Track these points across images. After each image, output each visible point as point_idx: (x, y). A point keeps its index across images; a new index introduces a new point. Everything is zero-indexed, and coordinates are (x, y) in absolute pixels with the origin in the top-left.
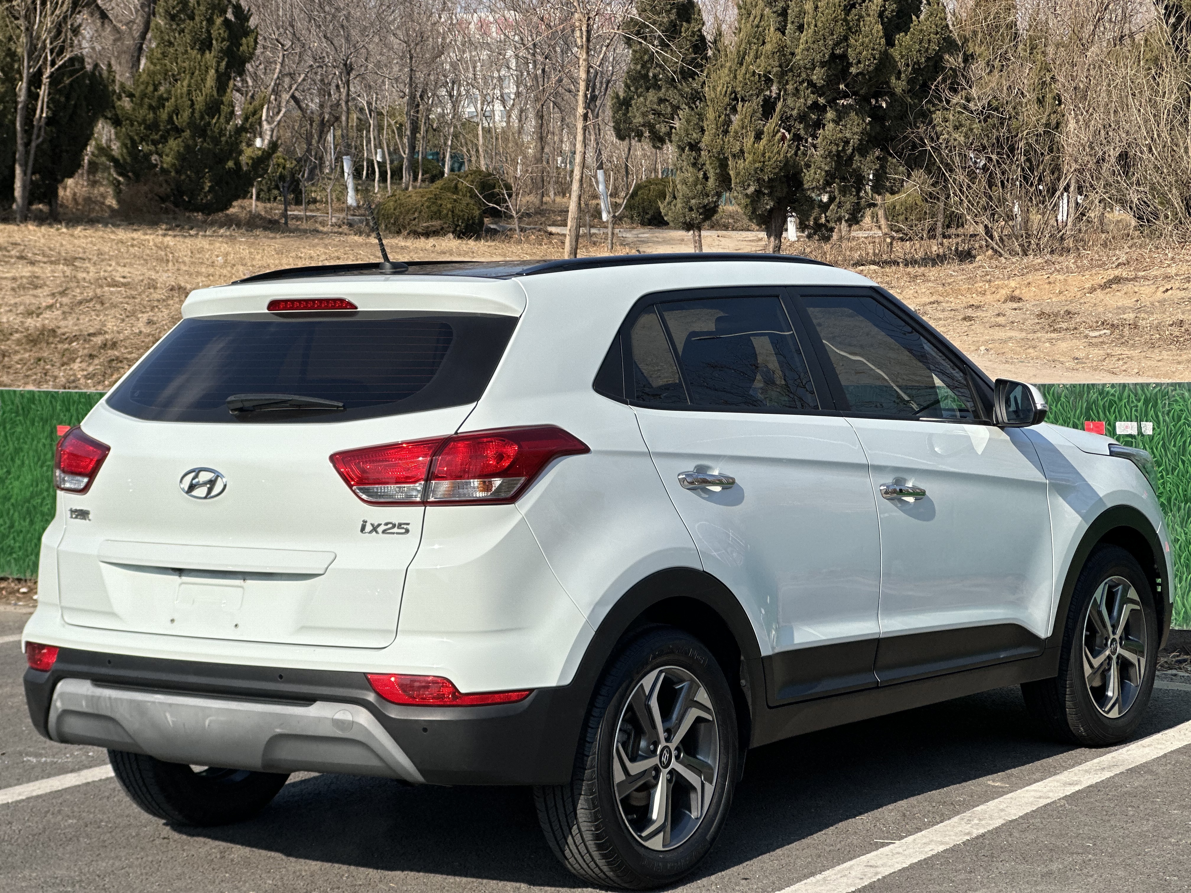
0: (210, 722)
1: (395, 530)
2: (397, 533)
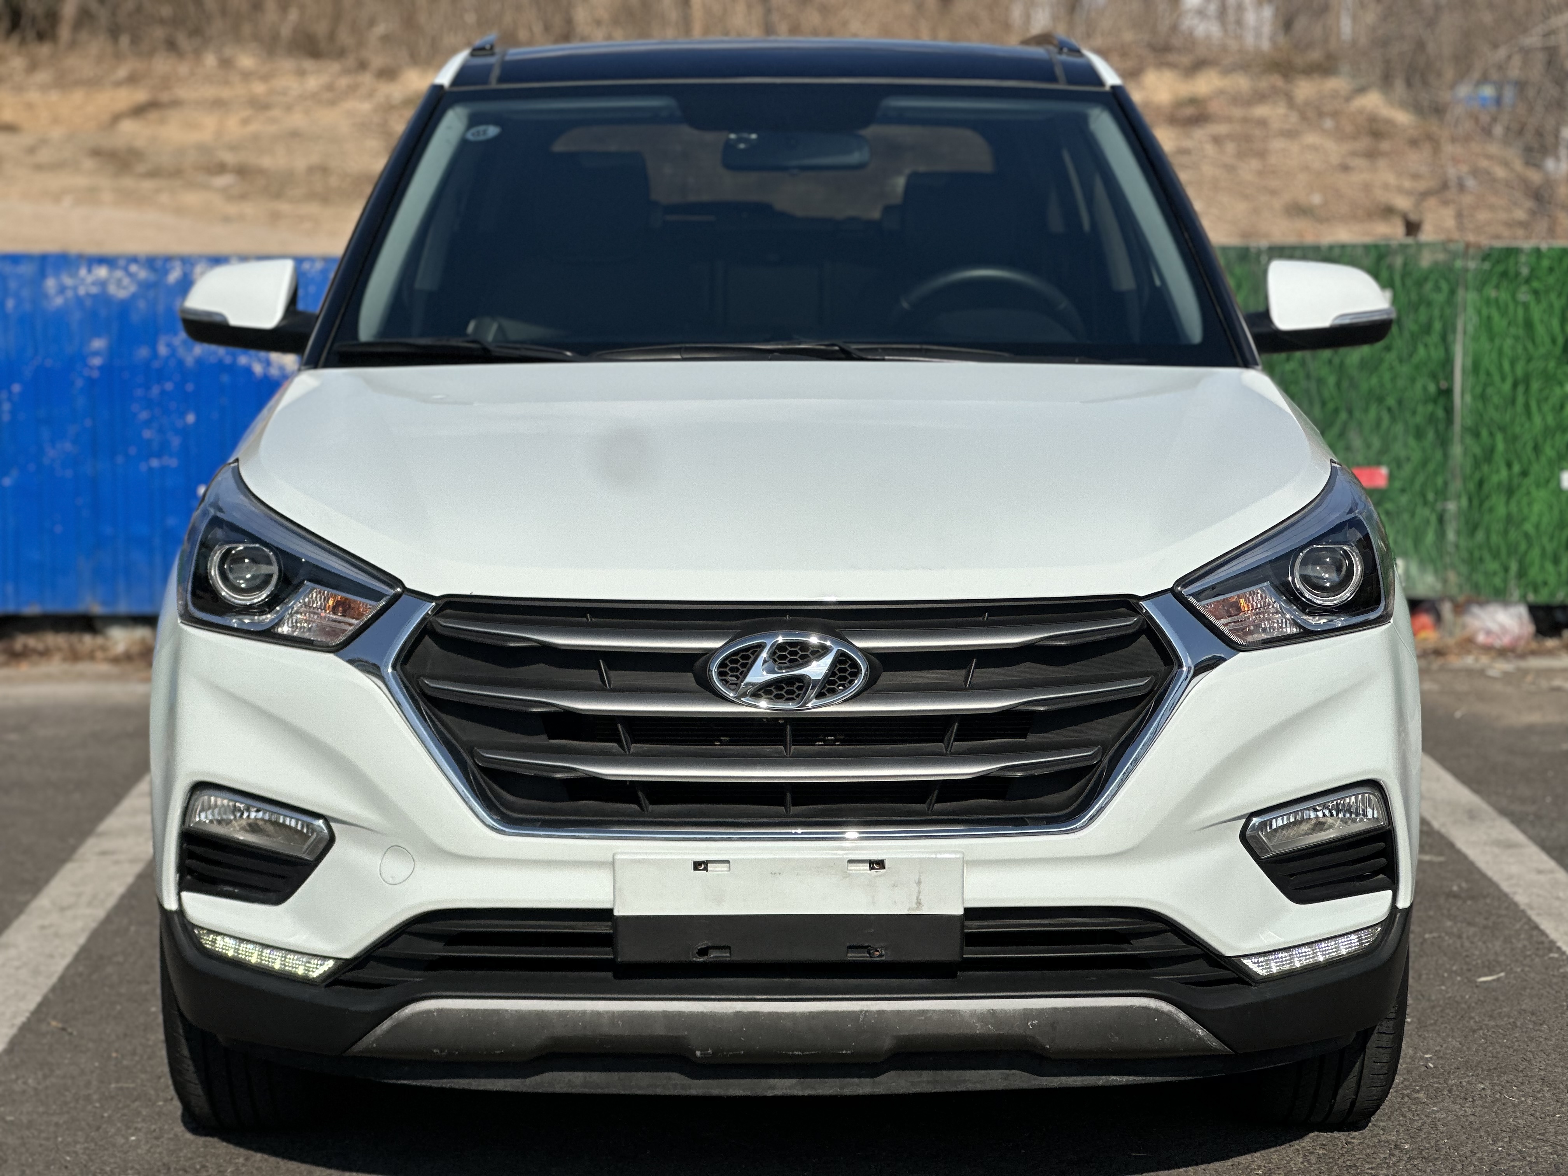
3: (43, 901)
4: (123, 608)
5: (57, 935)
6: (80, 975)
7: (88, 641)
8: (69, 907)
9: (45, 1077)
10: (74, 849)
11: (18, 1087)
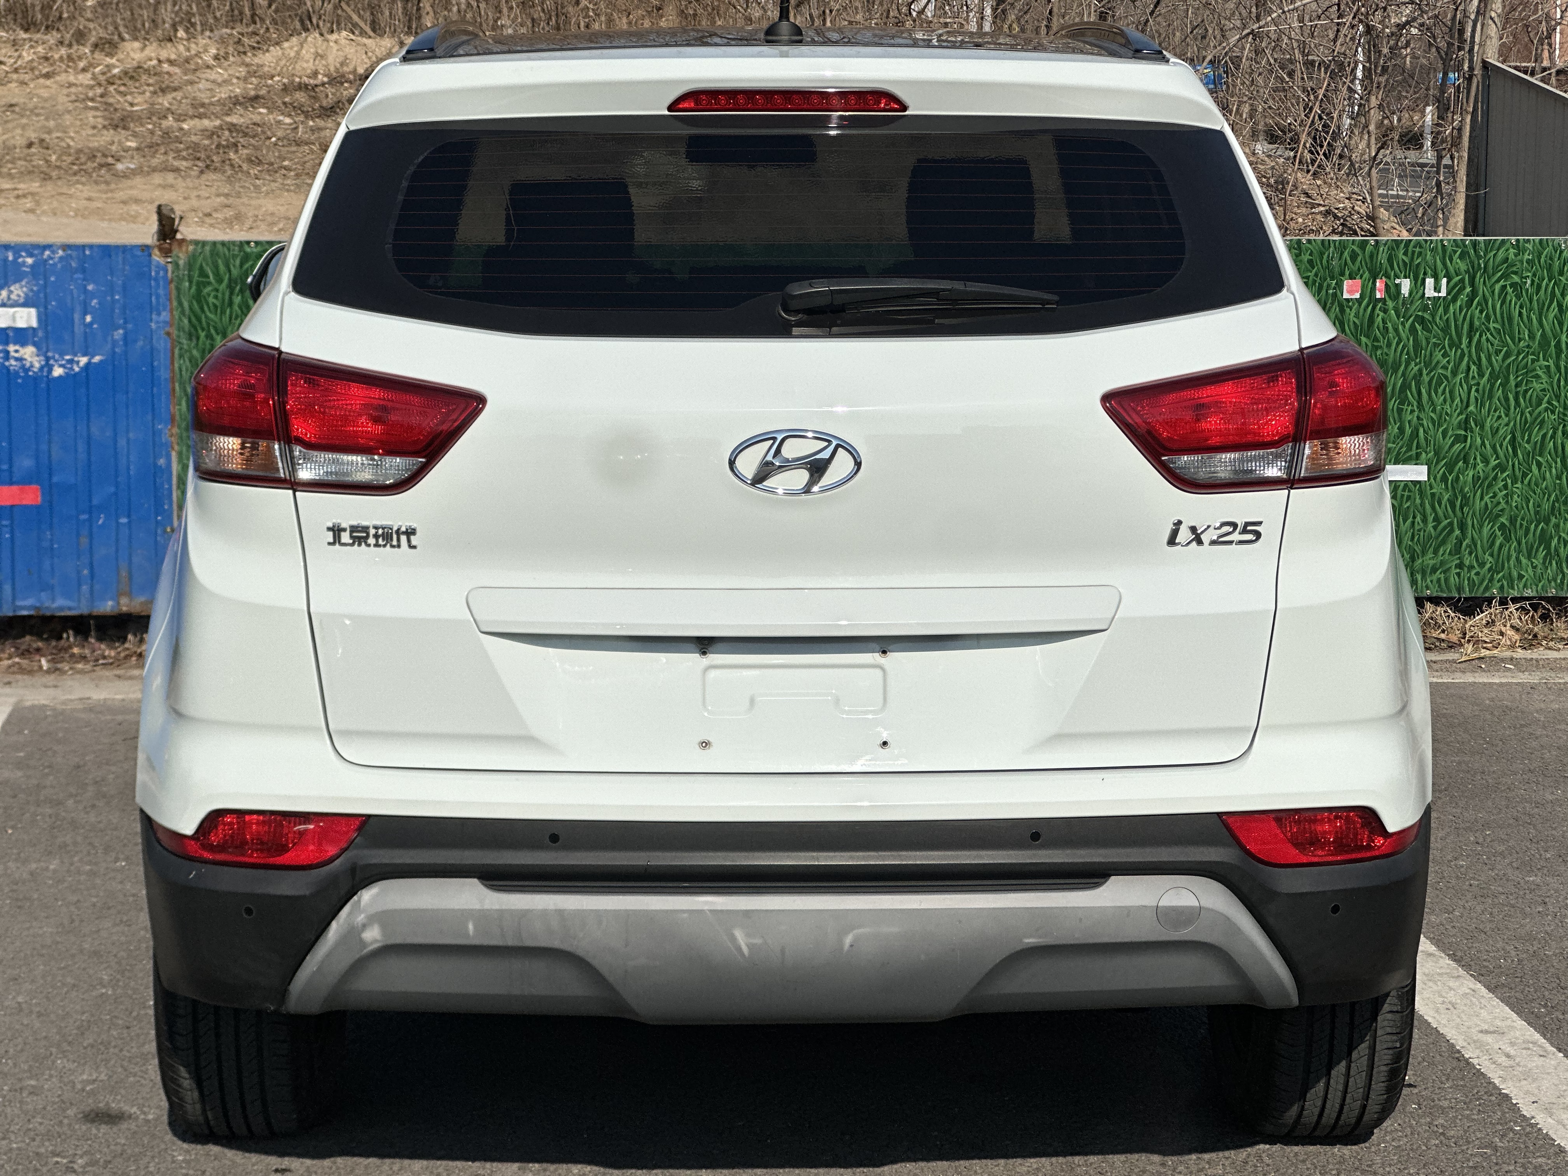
0: (857, 939)
1: (1236, 537)
2: (1241, 542)
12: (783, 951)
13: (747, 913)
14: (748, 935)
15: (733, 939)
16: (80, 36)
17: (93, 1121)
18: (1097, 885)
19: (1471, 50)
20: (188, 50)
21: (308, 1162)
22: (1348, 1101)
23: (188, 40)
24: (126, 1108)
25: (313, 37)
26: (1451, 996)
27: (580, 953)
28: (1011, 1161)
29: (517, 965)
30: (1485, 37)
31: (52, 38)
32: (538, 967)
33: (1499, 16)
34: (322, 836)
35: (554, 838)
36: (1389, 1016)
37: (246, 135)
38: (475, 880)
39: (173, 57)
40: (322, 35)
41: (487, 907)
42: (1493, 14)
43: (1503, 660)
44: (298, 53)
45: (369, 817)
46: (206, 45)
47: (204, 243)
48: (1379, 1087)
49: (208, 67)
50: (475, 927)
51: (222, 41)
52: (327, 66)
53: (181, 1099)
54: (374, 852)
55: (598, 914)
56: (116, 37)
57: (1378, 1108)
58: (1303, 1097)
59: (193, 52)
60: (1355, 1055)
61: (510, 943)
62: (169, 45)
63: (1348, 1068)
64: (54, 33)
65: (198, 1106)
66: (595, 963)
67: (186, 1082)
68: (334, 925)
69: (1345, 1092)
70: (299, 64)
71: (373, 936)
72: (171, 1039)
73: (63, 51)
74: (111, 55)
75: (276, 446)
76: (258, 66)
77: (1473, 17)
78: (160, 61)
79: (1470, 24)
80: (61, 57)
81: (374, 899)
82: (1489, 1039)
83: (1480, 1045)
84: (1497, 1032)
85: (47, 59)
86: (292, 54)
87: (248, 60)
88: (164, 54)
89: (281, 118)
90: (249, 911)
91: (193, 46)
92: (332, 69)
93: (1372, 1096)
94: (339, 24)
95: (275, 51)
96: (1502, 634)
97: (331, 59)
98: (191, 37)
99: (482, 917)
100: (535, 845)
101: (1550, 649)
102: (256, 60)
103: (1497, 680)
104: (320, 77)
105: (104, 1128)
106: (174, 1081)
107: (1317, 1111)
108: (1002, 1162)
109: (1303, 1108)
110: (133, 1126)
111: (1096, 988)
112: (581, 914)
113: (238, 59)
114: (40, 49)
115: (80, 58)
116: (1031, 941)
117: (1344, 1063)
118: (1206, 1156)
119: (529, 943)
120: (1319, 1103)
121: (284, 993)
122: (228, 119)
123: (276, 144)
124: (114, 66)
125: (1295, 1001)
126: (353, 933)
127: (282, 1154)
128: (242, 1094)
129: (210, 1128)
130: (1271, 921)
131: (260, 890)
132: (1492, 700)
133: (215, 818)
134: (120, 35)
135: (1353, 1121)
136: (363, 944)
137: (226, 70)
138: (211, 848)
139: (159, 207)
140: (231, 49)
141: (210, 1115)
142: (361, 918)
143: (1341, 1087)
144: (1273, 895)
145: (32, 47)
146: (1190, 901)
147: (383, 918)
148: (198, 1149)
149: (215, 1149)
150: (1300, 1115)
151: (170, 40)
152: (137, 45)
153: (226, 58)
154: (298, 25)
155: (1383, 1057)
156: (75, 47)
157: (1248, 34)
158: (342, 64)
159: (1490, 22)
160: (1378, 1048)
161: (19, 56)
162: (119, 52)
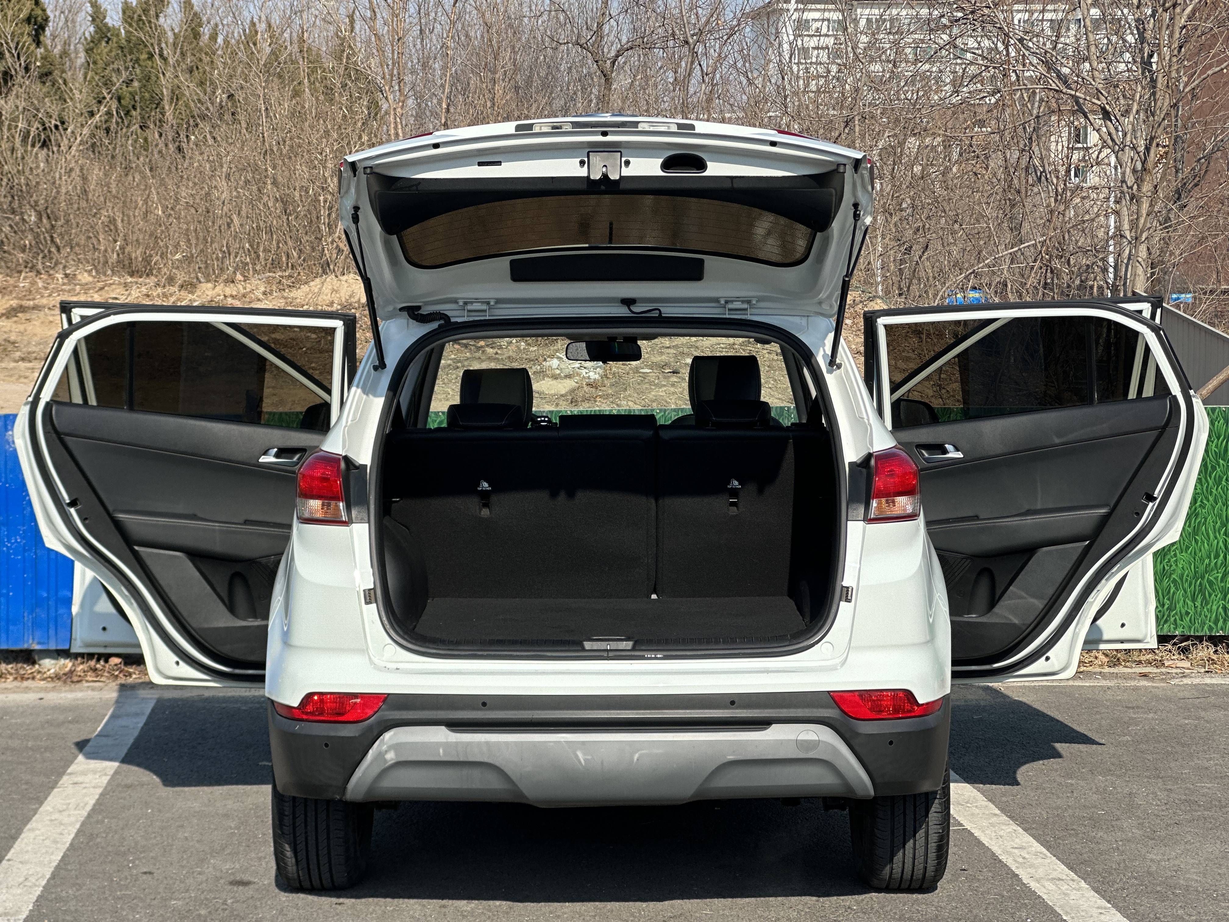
0: (640, 756)
3: (47, 807)
4: (52, 646)
5: (61, 824)
6: (82, 843)
7: (29, 669)
8: (64, 810)
9: (78, 890)
10: (56, 783)
11: (64, 894)
12: (602, 763)
13: (584, 743)
14: (584, 754)
15: (577, 756)
16: (171, 280)
17: (234, 885)
18: (765, 729)
19: (1125, 284)
20: (245, 288)
21: (353, 900)
22: (916, 863)
23: (245, 281)
24: (252, 879)
25: (330, 278)
26: (1002, 833)
27: (497, 764)
28: (735, 899)
29: (465, 772)
30: (1135, 275)
31: (152, 280)
32: (476, 773)
33: (1144, 260)
34: (364, 705)
35: (484, 704)
36: (935, 814)
37: (286, 346)
38: (443, 728)
39: (234, 293)
40: (336, 276)
41: (450, 740)
42: (1140, 260)
43: (1095, 673)
44: (320, 289)
45: (389, 694)
46: (257, 285)
47: (274, 414)
48: (932, 855)
49: (259, 300)
50: (444, 751)
51: (268, 282)
52: (340, 298)
53: (285, 864)
54: (392, 713)
55: (507, 744)
56: (195, 280)
57: (933, 868)
58: (891, 860)
59: (248, 290)
60: (917, 835)
61: (461, 760)
62: (232, 285)
63: (915, 844)
64: (153, 278)
65: (295, 868)
66: (506, 770)
67: (289, 853)
68: (371, 751)
69: (914, 858)
70: (321, 296)
71: (391, 757)
72: (281, 828)
73: (159, 290)
74: (192, 293)
75: (341, 504)
76: (292, 298)
77: (1125, 261)
78: (225, 296)
79: (1124, 265)
80: (158, 295)
81: (391, 738)
82: (1016, 851)
83: (1009, 854)
84: (1021, 848)
85: (148, 296)
86: (316, 291)
87: (286, 295)
88: (228, 291)
89: (309, 334)
90: (326, 745)
91: (248, 285)
92: (343, 300)
93: (929, 861)
94: (348, 268)
95: (305, 288)
96: (1096, 658)
97: (342, 294)
98: (246, 279)
99: (446, 745)
100: (474, 708)
101: (1126, 667)
102: (292, 295)
103: (1087, 684)
104: (335, 305)
105: (241, 888)
106: (282, 853)
107: (900, 870)
108: (730, 899)
109: (892, 869)
110: (257, 887)
111: (767, 784)
112: (498, 743)
113: (279, 294)
114: (144, 289)
115: (171, 295)
116: (731, 757)
117: (912, 841)
118: (842, 898)
119: (471, 759)
120: (901, 865)
121: (345, 788)
122: (273, 336)
123: (306, 352)
124: (195, 301)
125: (872, 793)
126: (381, 755)
127: (339, 897)
128: (318, 860)
129: (300, 882)
130: (857, 748)
131: (332, 734)
132: (1080, 694)
133: (309, 696)
134: (198, 279)
135: (921, 876)
136: (386, 761)
137: (271, 301)
138: (307, 713)
139: (248, 391)
140: (274, 288)
141: (301, 875)
142: (384, 748)
143: (911, 855)
144: (858, 734)
145: (138, 288)
146: (812, 737)
147: (396, 747)
148: (294, 895)
149: (302, 896)
150: (891, 873)
151: (233, 282)
152: (210, 285)
153: (271, 294)
154: (320, 271)
155: (933, 838)
156: (168, 288)
157: (971, 273)
158: (351, 296)
159: (1138, 264)
160: (930, 832)
161: (129, 295)
162: (198, 290)
